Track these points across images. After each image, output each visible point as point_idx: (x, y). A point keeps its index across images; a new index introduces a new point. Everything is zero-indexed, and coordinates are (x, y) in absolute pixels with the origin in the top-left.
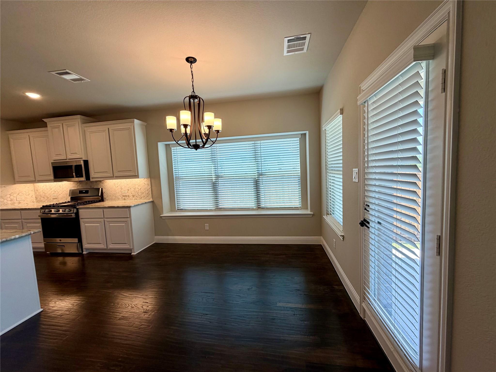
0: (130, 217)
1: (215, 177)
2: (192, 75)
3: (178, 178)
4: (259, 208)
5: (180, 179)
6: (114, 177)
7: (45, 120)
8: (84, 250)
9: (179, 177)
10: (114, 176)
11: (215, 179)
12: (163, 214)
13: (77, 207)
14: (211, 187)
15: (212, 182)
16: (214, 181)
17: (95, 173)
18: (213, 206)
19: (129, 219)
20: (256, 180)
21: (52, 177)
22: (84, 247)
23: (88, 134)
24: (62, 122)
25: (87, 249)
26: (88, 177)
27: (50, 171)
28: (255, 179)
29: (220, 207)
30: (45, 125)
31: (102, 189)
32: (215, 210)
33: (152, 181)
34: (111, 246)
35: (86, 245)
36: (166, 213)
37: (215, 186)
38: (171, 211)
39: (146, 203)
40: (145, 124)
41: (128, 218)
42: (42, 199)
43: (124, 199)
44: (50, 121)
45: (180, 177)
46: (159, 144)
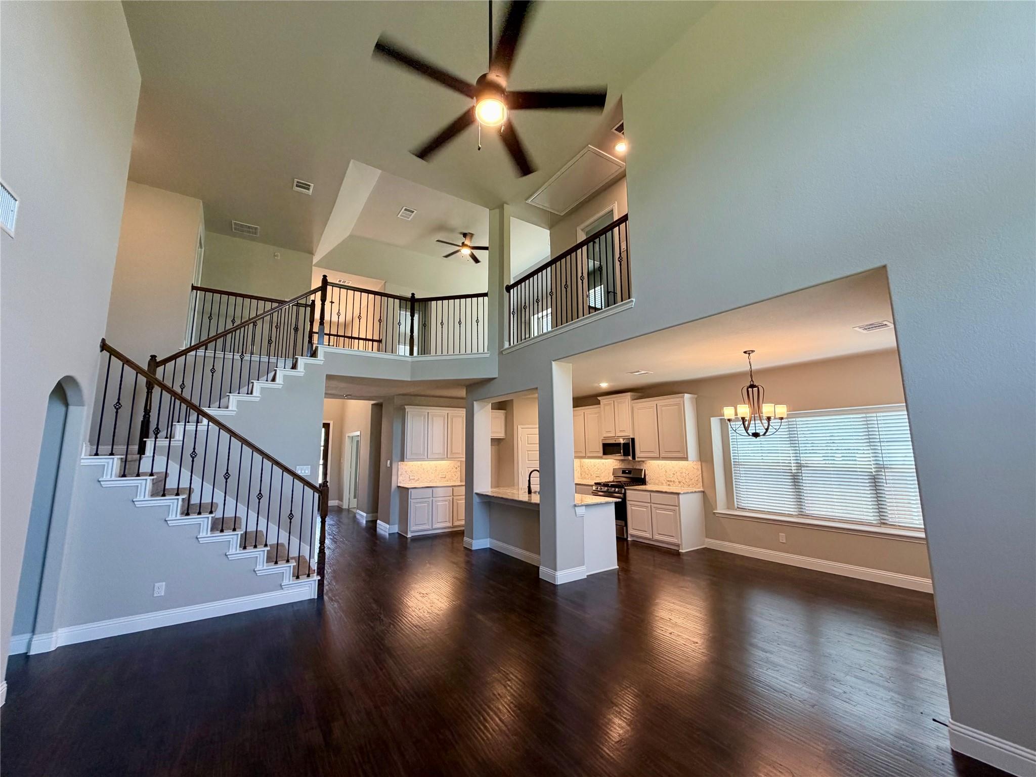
0: (679, 506)
1: (796, 466)
2: (751, 365)
3: (738, 464)
4: (884, 524)
5: (741, 465)
6: (661, 459)
7: (599, 398)
8: (629, 536)
9: (739, 462)
10: (661, 456)
11: (797, 469)
12: (717, 510)
13: (626, 488)
14: (790, 481)
15: (792, 473)
16: (793, 471)
17: (641, 452)
18: (795, 510)
19: (677, 508)
20: (874, 476)
21: (601, 454)
22: (629, 532)
23: (635, 410)
24: (613, 399)
25: (632, 536)
26: (634, 458)
27: (600, 449)
28: (871, 474)
29: (807, 512)
30: (598, 403)
31: (645, 470)
32: (797, 516)
33: (703, 464)
34: (657, 537)
35: (631, 531)
36: (721, 509)
37: (796, 480)
38: (728, 509)
39: (695, 492)
40: (696, 396)
41: (676, 506)
42: (586, 476)
43: (669, 485)
44: (603, 399)
45: (741, 462)
46: (712, 418)
